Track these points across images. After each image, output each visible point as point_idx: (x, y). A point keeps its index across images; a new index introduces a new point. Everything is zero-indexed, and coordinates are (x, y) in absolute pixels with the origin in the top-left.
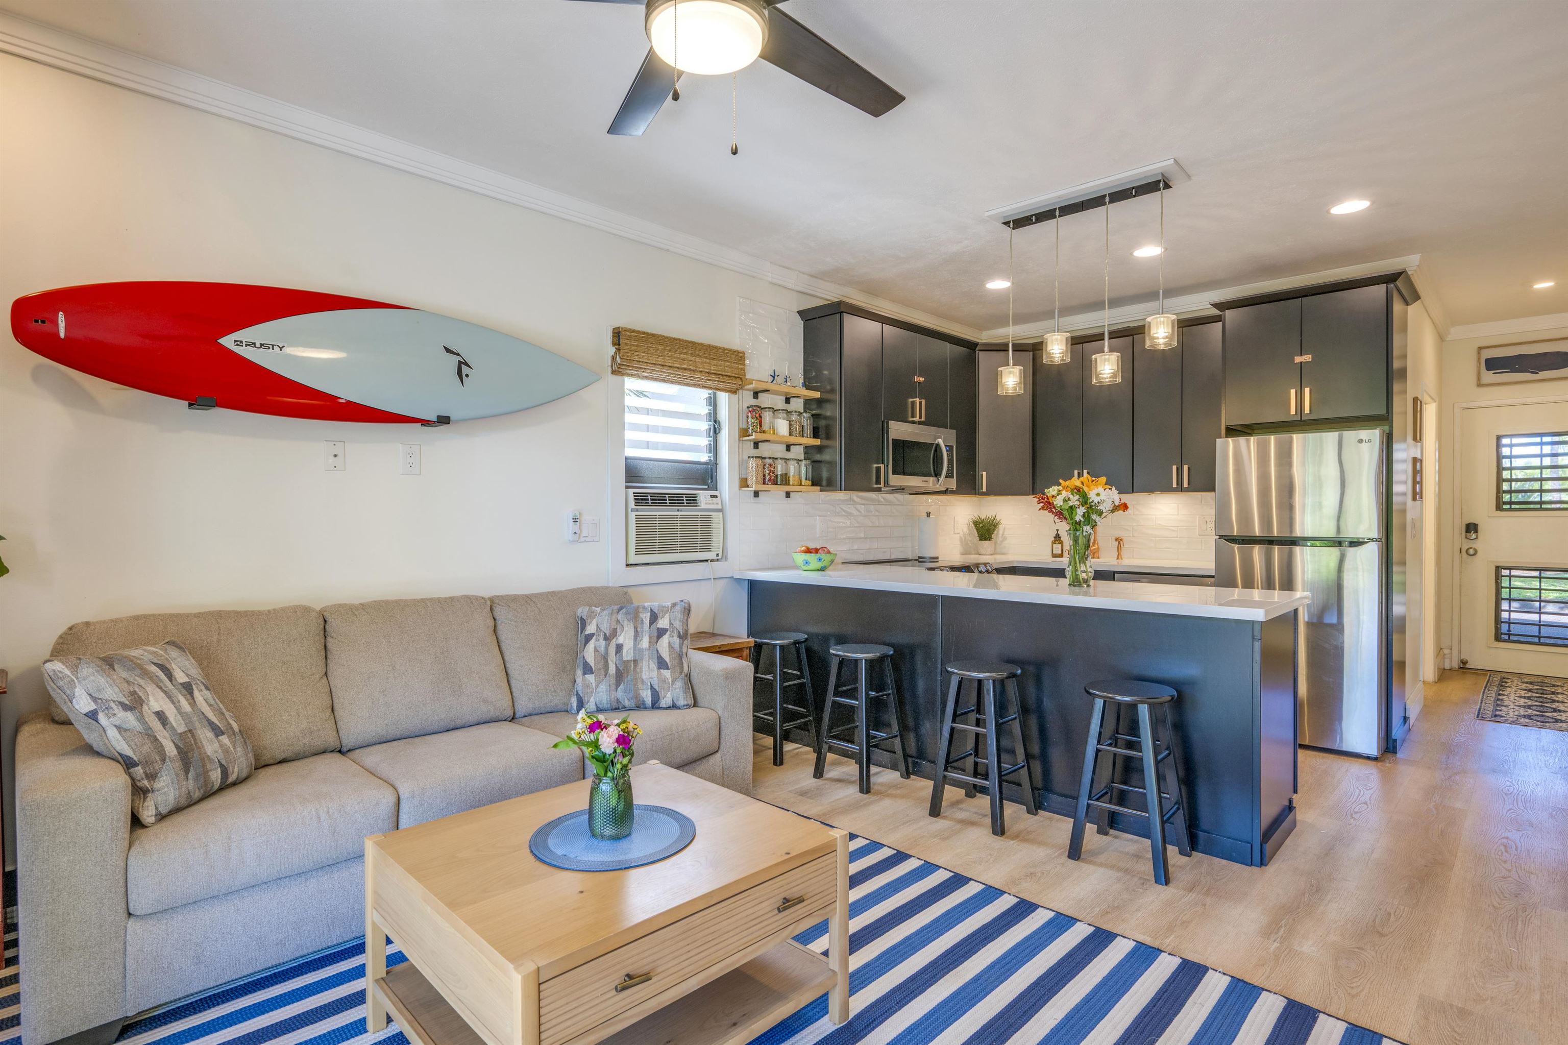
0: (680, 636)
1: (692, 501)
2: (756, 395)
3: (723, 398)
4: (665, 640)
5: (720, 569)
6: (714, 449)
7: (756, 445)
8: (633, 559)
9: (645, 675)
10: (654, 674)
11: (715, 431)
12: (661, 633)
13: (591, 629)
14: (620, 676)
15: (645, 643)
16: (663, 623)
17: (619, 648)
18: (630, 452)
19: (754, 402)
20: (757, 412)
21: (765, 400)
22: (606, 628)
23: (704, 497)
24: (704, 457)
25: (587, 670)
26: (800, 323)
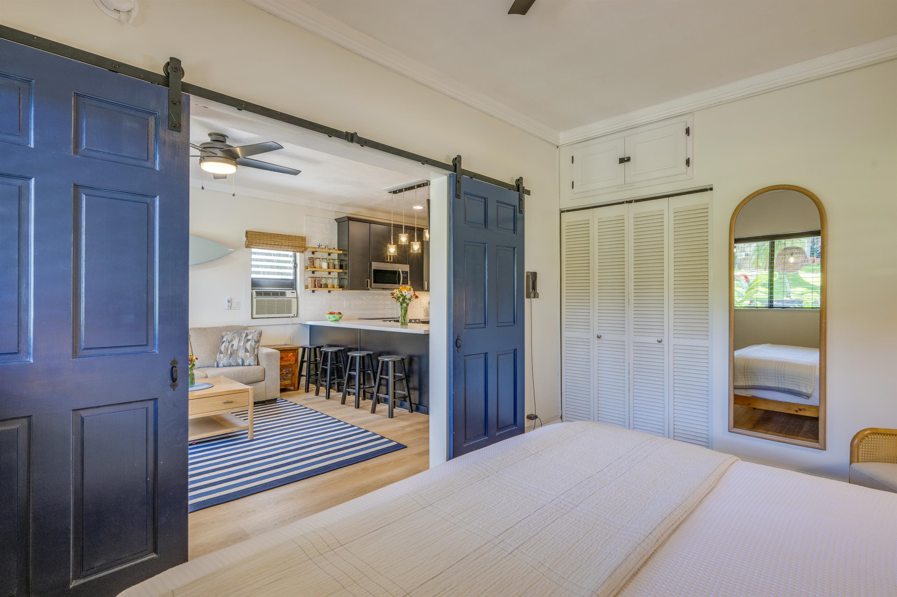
0: (255, 342)
1: (283, 294)
2: (313, 253)
3: (298, 254)
4: (249, 343)
5: (296, 320)
6: (295, 274)
7: (313, 272)
8: (255, 316)
9: (240, 354)
10: (243, 354)
11: (295, 267)
12: (248, 340)
13: (224, 339)
14: (231, 354)
15: (242, 344)
16: (249, 337)
17: (233, 345)
18: (254, 276)
19: (312, 256)
20: (312, 261)
21: (317, 255)
22: (229, 339)
23: (289, 293)
24: (291, 277)
25: (221, 353)
26: (336, 224)
